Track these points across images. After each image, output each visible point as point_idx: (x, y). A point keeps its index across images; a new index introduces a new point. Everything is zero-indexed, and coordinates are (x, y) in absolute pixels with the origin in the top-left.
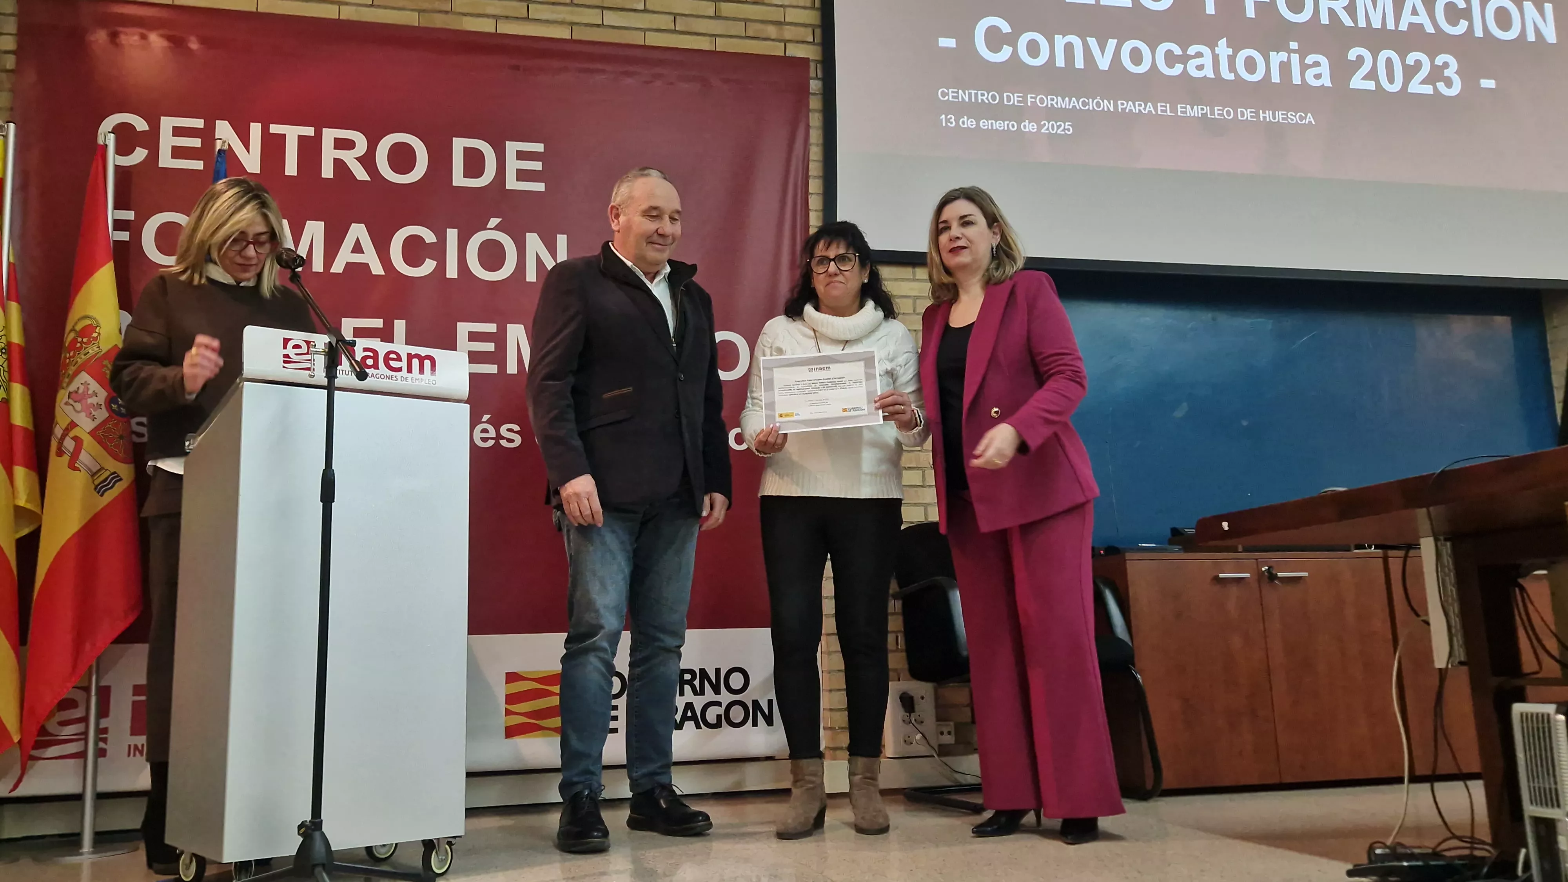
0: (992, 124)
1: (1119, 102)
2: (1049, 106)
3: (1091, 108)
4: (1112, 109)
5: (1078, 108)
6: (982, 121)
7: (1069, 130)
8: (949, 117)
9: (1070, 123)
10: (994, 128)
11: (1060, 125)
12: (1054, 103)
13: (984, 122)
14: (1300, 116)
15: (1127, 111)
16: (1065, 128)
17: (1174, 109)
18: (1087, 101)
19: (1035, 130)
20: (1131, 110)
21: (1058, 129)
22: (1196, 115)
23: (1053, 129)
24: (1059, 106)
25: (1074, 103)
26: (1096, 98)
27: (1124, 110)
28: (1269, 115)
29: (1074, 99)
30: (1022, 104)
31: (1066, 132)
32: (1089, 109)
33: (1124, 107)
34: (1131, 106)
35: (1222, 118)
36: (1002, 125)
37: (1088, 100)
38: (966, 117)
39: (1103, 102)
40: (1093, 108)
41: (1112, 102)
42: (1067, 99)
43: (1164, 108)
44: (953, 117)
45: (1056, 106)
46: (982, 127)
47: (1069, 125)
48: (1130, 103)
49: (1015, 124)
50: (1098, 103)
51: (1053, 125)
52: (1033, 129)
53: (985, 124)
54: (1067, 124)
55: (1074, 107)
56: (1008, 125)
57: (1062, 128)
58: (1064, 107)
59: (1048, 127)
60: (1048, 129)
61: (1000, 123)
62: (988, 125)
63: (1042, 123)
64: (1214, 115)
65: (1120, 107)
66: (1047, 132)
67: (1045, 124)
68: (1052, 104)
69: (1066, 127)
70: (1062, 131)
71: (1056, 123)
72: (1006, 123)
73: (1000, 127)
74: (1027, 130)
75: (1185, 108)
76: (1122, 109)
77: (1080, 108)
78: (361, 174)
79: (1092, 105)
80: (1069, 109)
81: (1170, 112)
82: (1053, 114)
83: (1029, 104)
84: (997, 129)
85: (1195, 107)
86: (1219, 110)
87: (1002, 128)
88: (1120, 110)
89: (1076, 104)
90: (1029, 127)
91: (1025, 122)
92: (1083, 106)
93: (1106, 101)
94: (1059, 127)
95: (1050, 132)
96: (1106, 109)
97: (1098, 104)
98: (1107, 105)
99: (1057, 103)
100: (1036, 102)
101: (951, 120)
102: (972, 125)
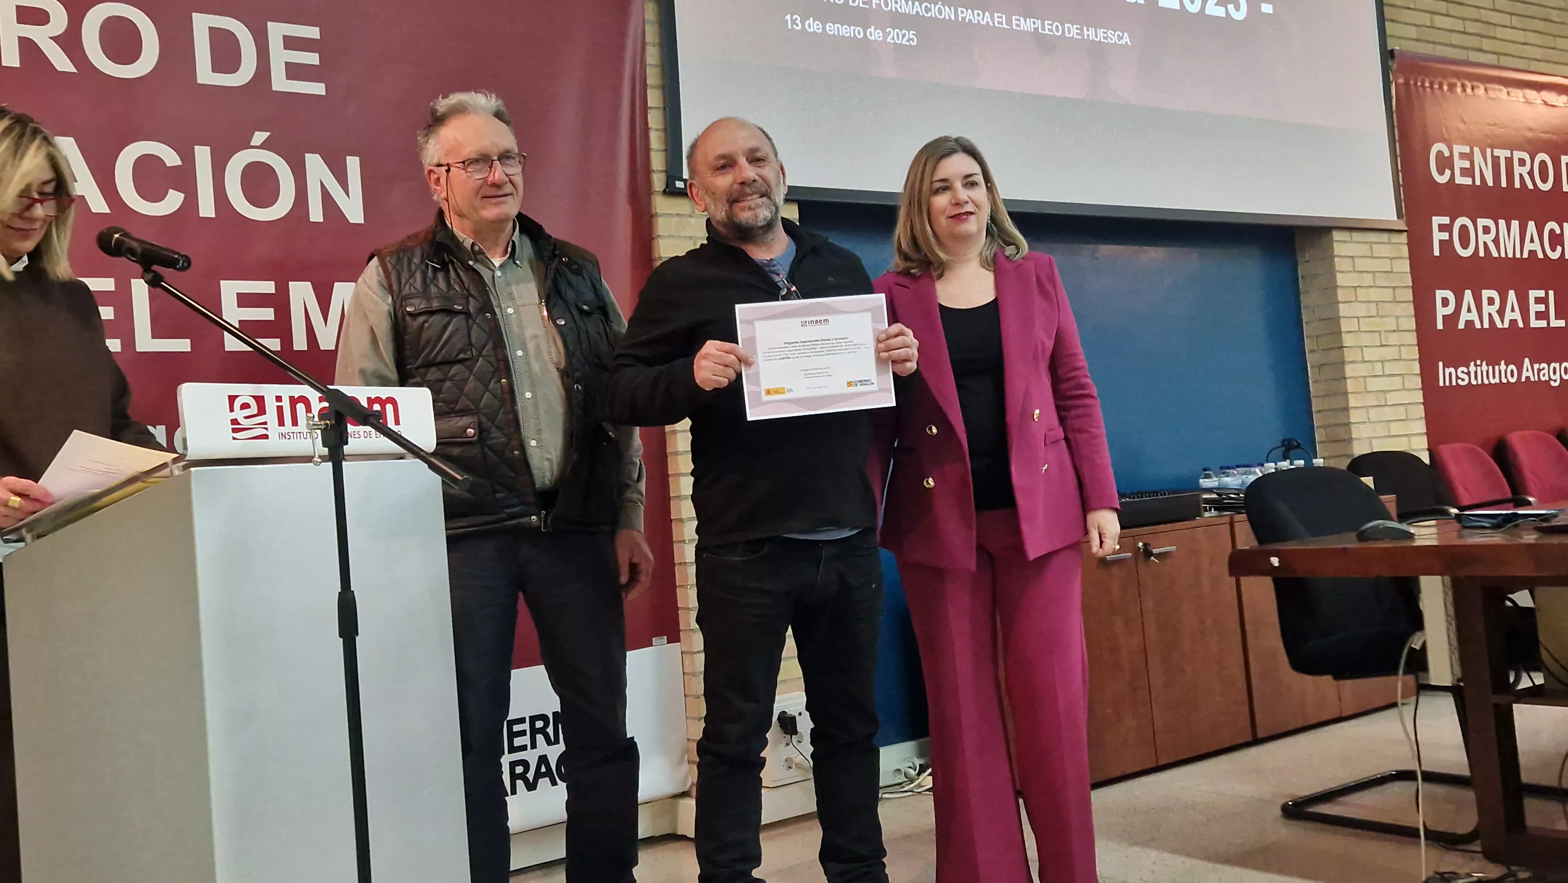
0: (838, 28)
1: (960, 9)
2: (894, 10)
3: (933, 16)
4: (953, 18)
5: (921, 14)
6: (828, 25)
7: (913, 40)
8: (794, 17)
9: (914, 32)
10: (841, 34)
11: (905, 34)
12: (898, 6)
13: (830, 26)
14: (1118, 35)
15: (967, 20)
16: (908, 37)
17: (1009, 22)
18: (929, 6)
19: (881, 38)
20: (970, 20)
21: (903, 38)
22: (1029, 30)
23: (898, 39)
24: (903, 12)
25: (917, 8)
26: (938, 4)
27: (964, 19)
28: (1092, 31)
29: (917, 3)
30: (867, 7)
31: (911, 42)
32: (931, 16)
33: (964, 15)
34: (970, 15)
35: (1052, 34)
36: (849, 30)
37: (930, 4)
38: (811, 19)
39: (944, 7)
40: (935, 15)
41: (952, 8)
42: (910, 3)
43: (1000, 20)
44: (799, 18)
45: (900, 11)
46: (829, 32)
47: (913, 34)
48: (969, 11)
49: (861, 30)
50: (940, 8)
51: (898, 34)
52: (879, 37)
53: (832, 28)
54: (911, 32)
55: (917, 12)
56: (854, 30)
57: (906, 38)
58: (907, 12)
59: (895, 36)
60: (893, 38)
61: (846, 29)
62: (834, 30)
63: (888, 30)
64: (1045, 30)
65: (960, 15)
66: (893, 41)
67: (890, 32)
68: (896, 8)
69: (911, 36)
70: (908, 41)
71: (901, 31)
72: (852, 28)
73: (847, 33)
74: (873, 38)
75: (1019, 20)
76: (962, 17)
77: (924, 15)
78: (62, 63)
79: (934, 12)
80: (913, 15)
81: (1007, 24)
82: (899, 20)
83: (874, 6)
84: (843, 36)
85: (1028, 20)
86: (1049, 24)
87: (849, 35)
88: (960, 19)
89: (919, 10)
90: (875, 34)
91: (870, 28)
92: (926, 12)
93: (947, 8)
94: (904, 36)
95: (895, 43)
96: (947, 18)
97: (940, 12)
98: (948, 13)
99: (901, 7)
100: (880, 4)
101: (797, 22)
102: (818, 29)
